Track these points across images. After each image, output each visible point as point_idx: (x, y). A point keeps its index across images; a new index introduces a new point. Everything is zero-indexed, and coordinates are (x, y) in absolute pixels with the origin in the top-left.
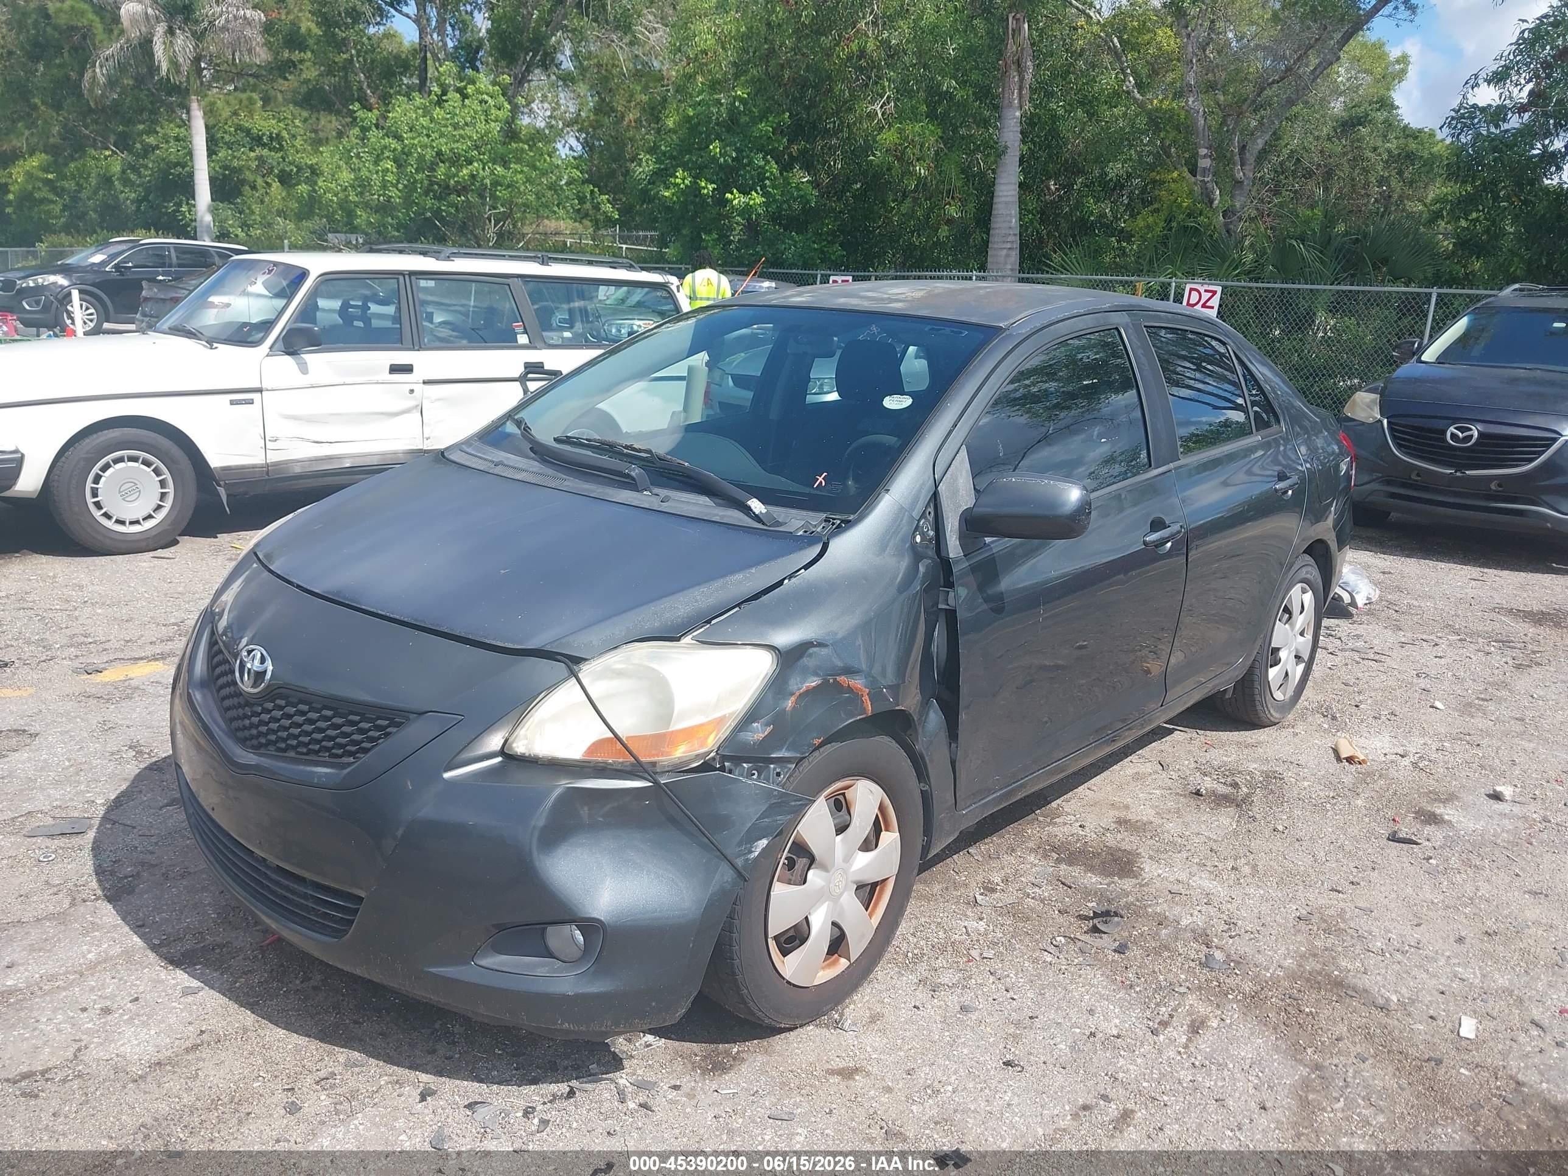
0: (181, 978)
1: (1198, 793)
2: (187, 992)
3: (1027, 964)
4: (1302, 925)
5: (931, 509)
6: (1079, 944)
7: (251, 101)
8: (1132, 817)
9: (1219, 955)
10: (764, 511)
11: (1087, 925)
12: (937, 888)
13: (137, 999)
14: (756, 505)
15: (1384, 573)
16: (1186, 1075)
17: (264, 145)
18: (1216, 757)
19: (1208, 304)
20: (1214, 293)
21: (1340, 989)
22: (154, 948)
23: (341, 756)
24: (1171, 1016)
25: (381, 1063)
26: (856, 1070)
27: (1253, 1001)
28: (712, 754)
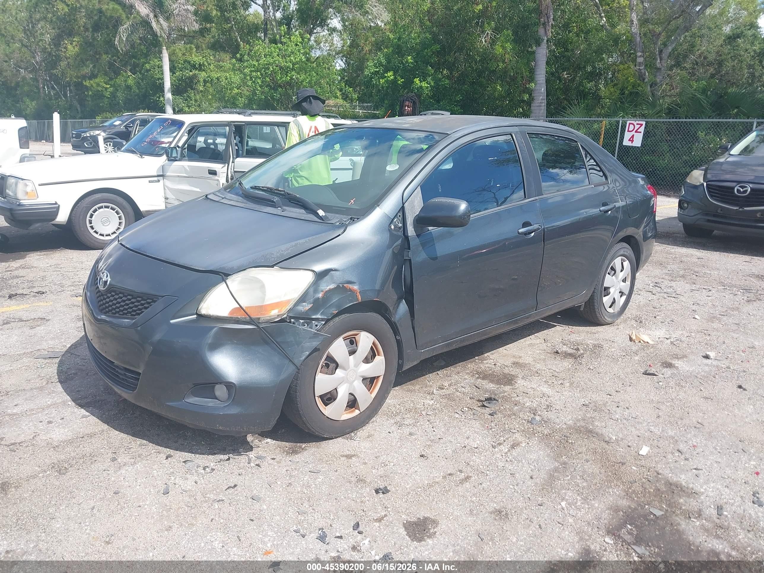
0: (83, 412)
1: (557, 352)
2: (84, 417)
3: (446, 418)
4: (584, 408)
5: (400, 214)
6: (474, 411)
7: (191, 49)
8: (521, 361)
9: (538, 418)
10: (324, 215)
11: (480, 404)
12: (417, 387)
13: (63, 418)
14: (321, 213)
15: (698, 258)
16: (501, 464)
17: (196, 69)
18: (574, 338)
19: (638, 131)
20: (641, 125)
21: (590, 433)
22: (74, 400)
23: (135, 315)
24: (504, 441)
25: (154, 445)
26: (354, 456)
27: (546, 438)
28: (285, 316)
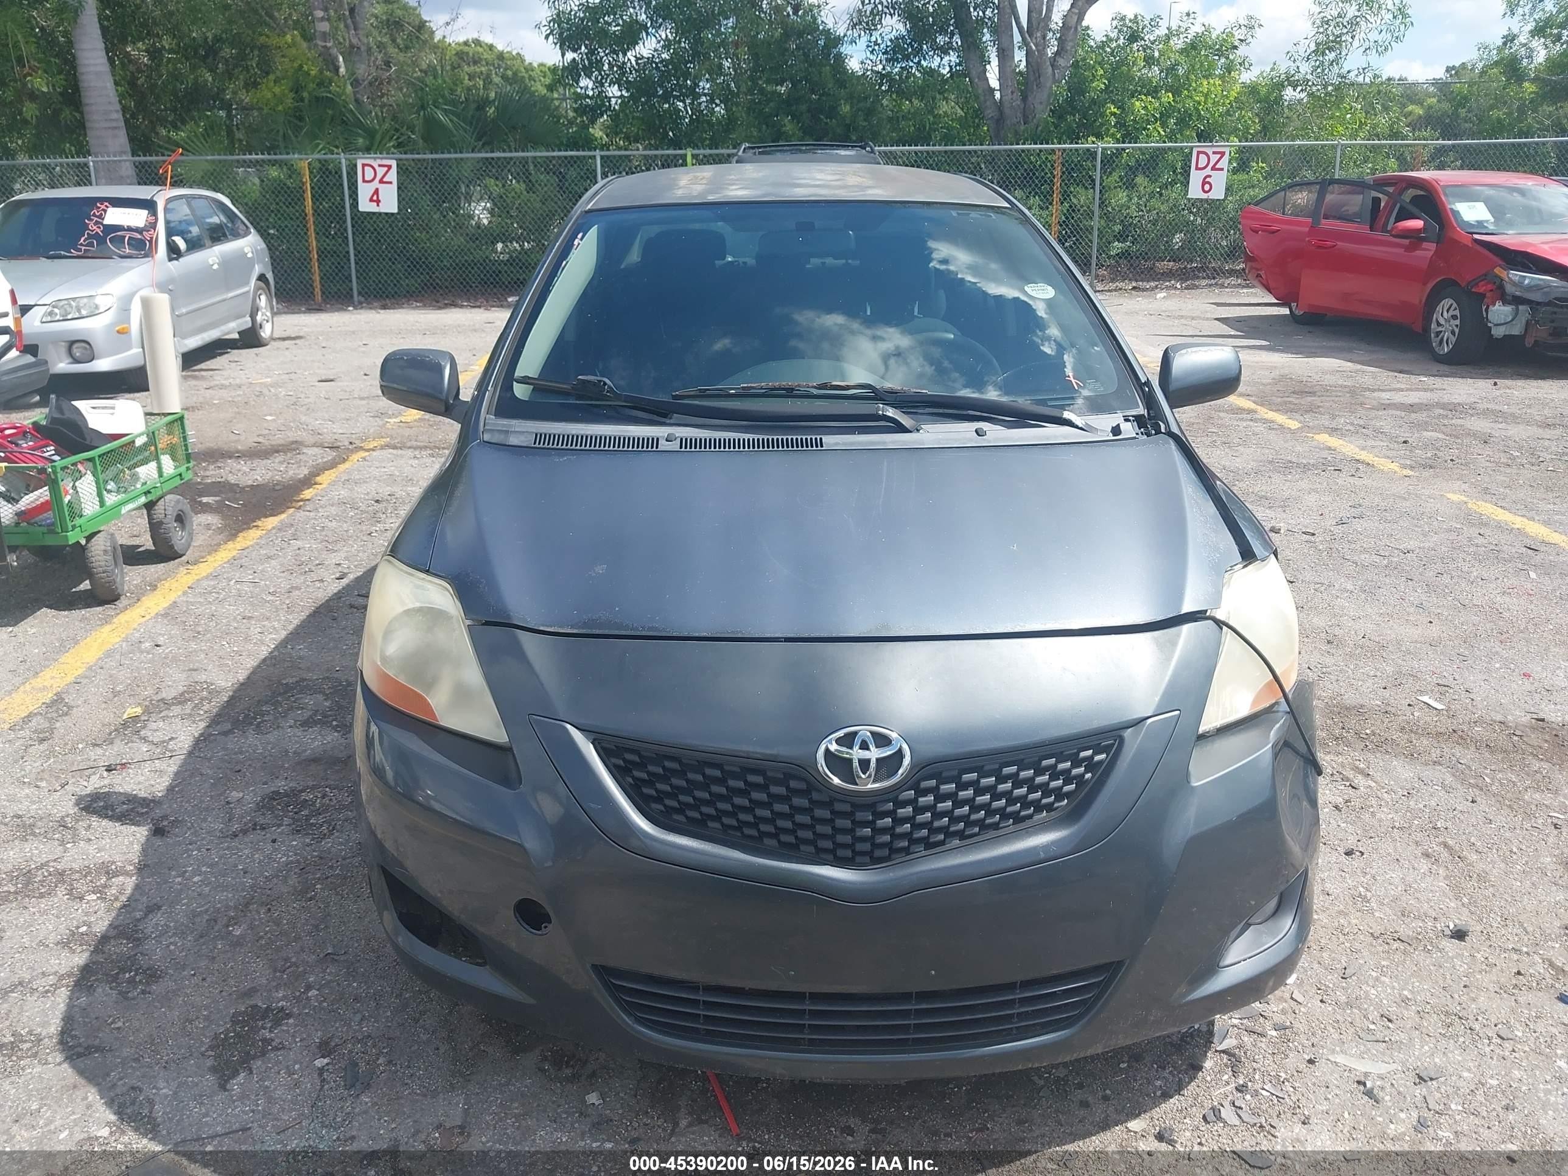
10: (1083, 422)
14: (1074, 418)
19: (386, 180)
20: (389, 167)
